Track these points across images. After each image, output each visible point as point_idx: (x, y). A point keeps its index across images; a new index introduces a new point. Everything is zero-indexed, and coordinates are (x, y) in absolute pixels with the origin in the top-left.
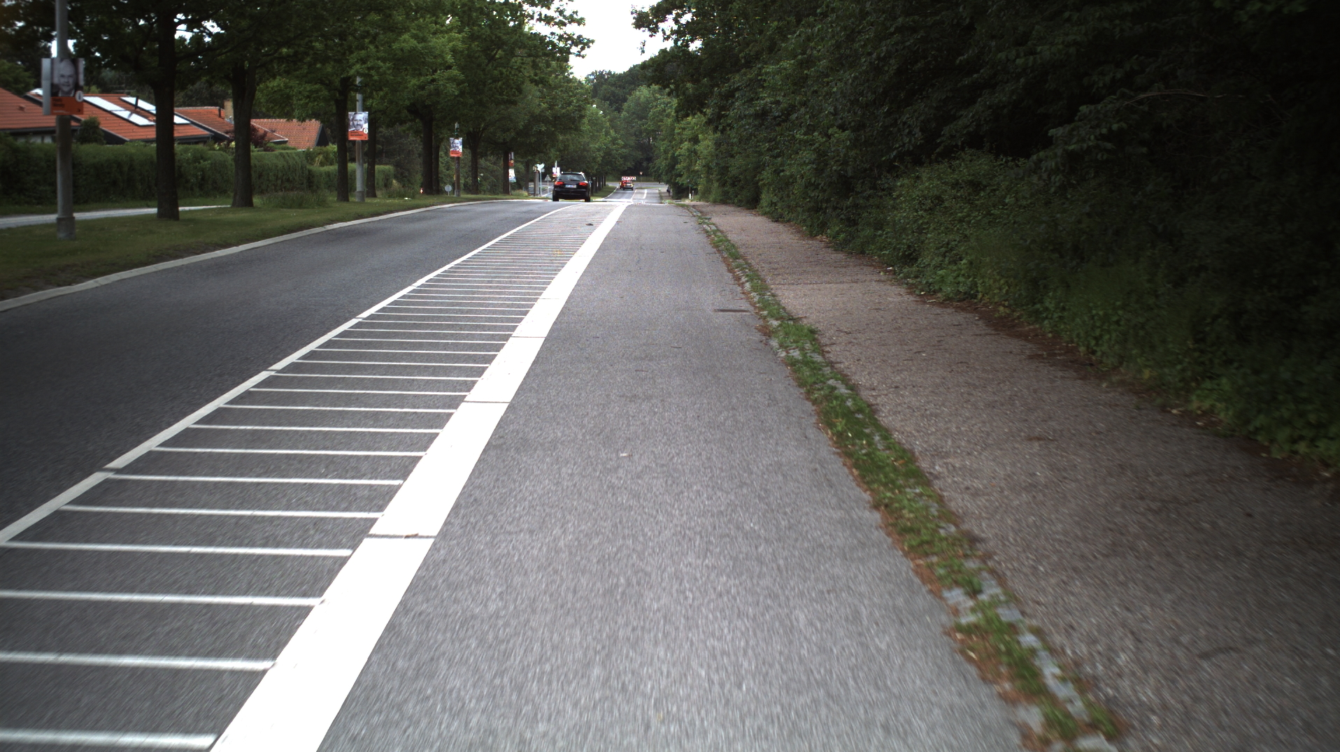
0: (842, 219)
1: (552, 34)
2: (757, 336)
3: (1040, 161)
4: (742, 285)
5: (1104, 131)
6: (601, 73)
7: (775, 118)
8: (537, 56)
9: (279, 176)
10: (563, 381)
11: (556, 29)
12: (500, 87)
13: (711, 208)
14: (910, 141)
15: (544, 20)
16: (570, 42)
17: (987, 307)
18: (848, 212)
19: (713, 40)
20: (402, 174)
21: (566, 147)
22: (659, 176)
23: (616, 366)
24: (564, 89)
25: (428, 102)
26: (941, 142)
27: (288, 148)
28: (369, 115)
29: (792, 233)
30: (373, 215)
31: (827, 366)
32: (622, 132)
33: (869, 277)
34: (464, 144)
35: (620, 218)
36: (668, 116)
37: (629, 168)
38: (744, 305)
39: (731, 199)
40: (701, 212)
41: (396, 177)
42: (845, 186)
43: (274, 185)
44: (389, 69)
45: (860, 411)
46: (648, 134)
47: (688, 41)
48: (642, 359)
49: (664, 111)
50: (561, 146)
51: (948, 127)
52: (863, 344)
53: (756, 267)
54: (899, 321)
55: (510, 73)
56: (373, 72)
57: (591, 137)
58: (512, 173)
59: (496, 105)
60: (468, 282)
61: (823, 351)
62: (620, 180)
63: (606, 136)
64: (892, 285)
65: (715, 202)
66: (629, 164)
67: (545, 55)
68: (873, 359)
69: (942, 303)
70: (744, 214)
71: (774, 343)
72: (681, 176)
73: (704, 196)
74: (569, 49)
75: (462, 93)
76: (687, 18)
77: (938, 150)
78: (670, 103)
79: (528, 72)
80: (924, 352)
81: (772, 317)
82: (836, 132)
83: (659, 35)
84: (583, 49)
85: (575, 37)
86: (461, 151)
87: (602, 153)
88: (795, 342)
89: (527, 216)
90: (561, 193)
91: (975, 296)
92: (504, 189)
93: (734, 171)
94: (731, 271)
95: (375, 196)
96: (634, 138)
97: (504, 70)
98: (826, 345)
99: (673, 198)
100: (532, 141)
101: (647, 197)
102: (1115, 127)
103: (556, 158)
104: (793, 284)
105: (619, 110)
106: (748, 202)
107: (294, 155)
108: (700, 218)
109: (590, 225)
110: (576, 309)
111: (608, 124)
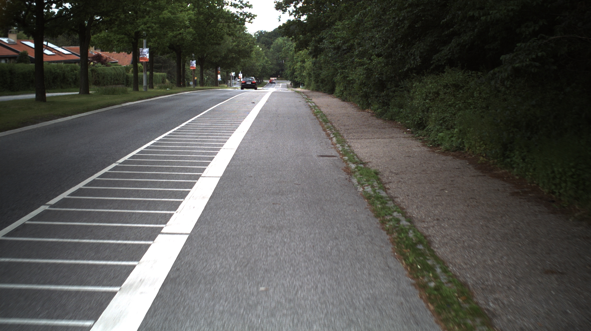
0: (380, 102)
1: (237, 12)
2: (344, 175)
3: (495, 74)
4: (331, 139)
5: (534, 56)
6: (261, 32)
7: (344, 50)
8: (230, 22)
9: (113, 78)
10: (227, 213)
11: (239, 10)
12: (213, 37)
13: (311, 94)
14: (414, 63)
15: (233, 6)
16: (245, 16)
17: (471, 156)
18: (383, 98)
19: (312, 15)
20: (171, 77)
21: (245, 65)
22: (287, 77)
23: (261, 200)
24: (243, 38)
25: (178, 44)
26: (433, 63)
27: (117, 65)
28: (149, 50)
29: (353, 108)
30: (148, 98)
31: (390, 200)
32: (270, 58)
33: (398, 135)
34: (197, 63)
35: (268, 99)
36: (291, 50)
37: (274, 74)
38: (334, 153)
39: (320, 89)
40: (307, 96)
41: (168, 78)
42: (381, 85)
43: (110, 82)
44: (158, 27)
45: (420, 242)
46: (282, 59)
47: (300, 15)
48: (277, 194)
49: (289, 48)
50: (242, 64)
51: (436, 55)
52: (407, 182)
53: (338, 128)
54: (424, 165)
55: (217, 30)
56: (150, 29)
57: (256, 60)
58: (219, 76)
59: (212, 45)
60: (185, 137)
61: (385, 187)
62: (269, 79)
63: (263, 59)
64: (412, 140)
65: (313, 90)
66: (273, 72)
67: (234, 22)
68: (417, 195)
69: (444, 153)
70: (328, 97)
71: (355, 181)
72: (297, 77)
73: (308, 87)
74: (245, 19)
75: (195, 39)
76: (300, 5)
77: (432, 67)
78: (292, 45)
79: (226, 30)
80: (446, 189)
81: (351, 161)
82: (375, 58)
83: (287, 13)
84: (251, 19)
85: (248, 14)
86: (195, 66)
87: (261, 67)
88: (368, 181)
89: (224, 98)
90: (244, 86)
91: (463, 149)
92: (216, 83)
93: (322, 76)
94: (324, 130)
95: (153, 88)
96: (275, 60)
97: (214, 29)
98: (386, 183)
99: (293, 87)
100: (229, 62)
101: (281, 87)
102: (540, 54)
103: (240, 70)
104: (359, 139)
105: (269, 48)
106: (329, 91)
107: (120, 68)
108: (306, 99)
109: (253, 103)
110: (241, 156)
111: (264, 54)
